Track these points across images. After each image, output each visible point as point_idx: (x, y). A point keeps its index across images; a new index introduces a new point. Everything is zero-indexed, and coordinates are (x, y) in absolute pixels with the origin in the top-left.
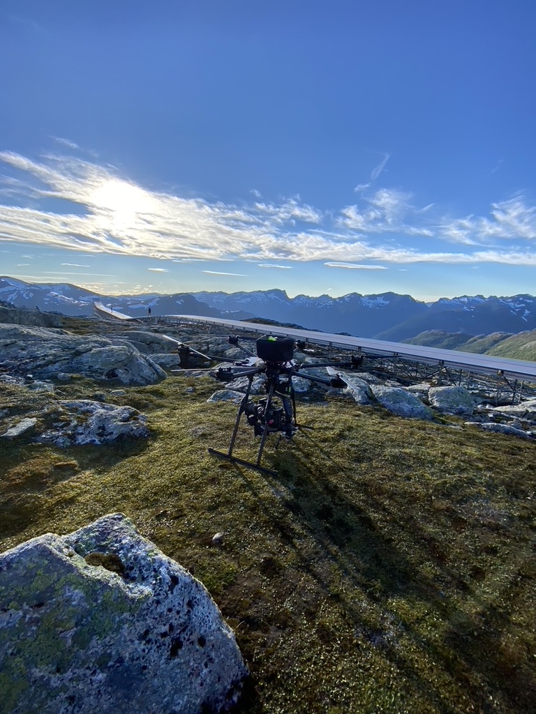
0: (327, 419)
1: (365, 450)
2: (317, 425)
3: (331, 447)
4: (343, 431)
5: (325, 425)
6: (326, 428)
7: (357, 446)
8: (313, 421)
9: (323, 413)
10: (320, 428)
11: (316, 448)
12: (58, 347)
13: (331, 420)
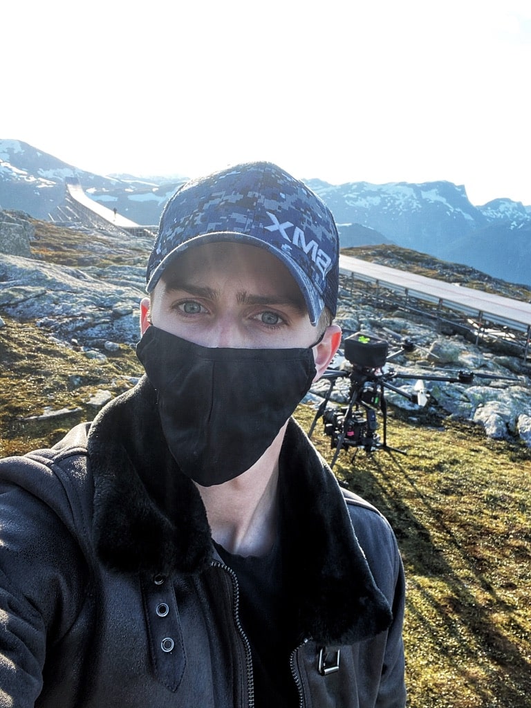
0: (429, 447)
1: (460, 486)
2: (412, 452)
3: (420, 476)
4: (444, 462)
5: (424, 453)
6: (423, 457)
7: (452, 480)
8: (410, 447)
9: (429, 440)
10: (414, 456)
11: (401, 473)
12: (92, 304)
13: (434, 450)
